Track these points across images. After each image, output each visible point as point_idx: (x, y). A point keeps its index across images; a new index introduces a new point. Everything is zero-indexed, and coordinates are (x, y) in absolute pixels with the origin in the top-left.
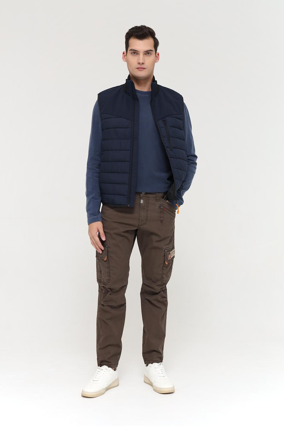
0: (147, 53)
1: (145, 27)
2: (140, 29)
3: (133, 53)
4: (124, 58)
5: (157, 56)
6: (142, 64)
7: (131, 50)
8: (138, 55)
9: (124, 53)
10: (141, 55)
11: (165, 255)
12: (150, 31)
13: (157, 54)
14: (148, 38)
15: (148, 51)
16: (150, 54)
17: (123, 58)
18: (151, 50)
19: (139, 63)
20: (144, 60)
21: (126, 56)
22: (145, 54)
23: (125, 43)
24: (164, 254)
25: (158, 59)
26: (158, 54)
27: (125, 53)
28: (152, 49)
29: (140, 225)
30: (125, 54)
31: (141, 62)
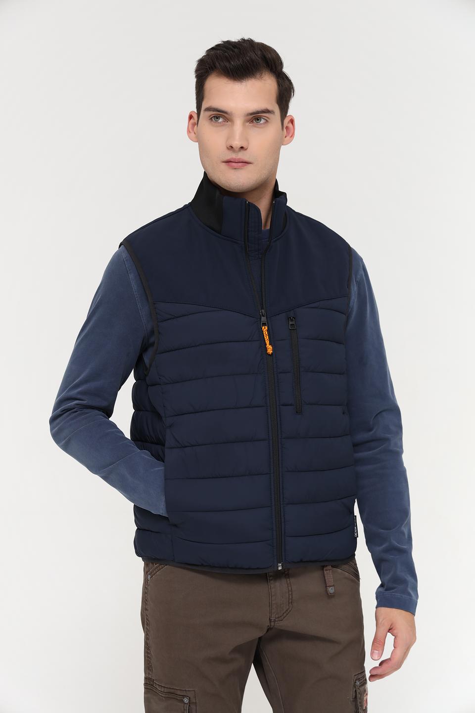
0: (256, 117)
1: (250, 42)
2: (236, 50)
3: (213, 119)
4: (193, 130)
5: (287, 127)
6: (240, 151)
7: (208, 109)
8: (229, 123)
9: (191, 117)
10: (238, 123)
11: (356, 697)
12: (265, 57)
13: (286, 121)
14: (258, 76)
15: (258, 112)
16: (263, 121)
17: (189, 132)
18: (267, 111)
19: (232, 147)
20: (247, 140)
21: (196, 126)
22: (251, 121)
23: (196, 88)
24: (354, 695)
25: (292, 136)
26: (292, 121)
27: (195, 116)
28: (270, 108)
29: (275, 621)
30: (194, 119)
31: (237, 143)
